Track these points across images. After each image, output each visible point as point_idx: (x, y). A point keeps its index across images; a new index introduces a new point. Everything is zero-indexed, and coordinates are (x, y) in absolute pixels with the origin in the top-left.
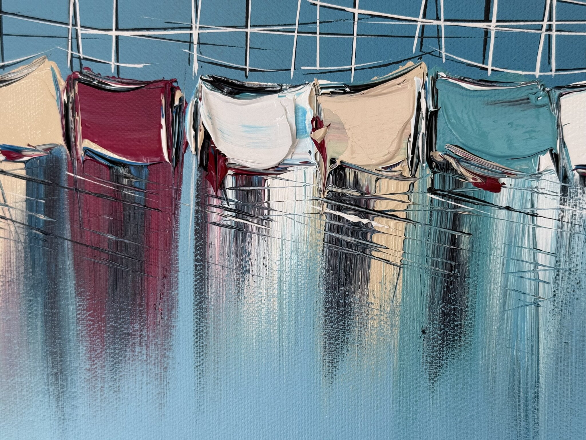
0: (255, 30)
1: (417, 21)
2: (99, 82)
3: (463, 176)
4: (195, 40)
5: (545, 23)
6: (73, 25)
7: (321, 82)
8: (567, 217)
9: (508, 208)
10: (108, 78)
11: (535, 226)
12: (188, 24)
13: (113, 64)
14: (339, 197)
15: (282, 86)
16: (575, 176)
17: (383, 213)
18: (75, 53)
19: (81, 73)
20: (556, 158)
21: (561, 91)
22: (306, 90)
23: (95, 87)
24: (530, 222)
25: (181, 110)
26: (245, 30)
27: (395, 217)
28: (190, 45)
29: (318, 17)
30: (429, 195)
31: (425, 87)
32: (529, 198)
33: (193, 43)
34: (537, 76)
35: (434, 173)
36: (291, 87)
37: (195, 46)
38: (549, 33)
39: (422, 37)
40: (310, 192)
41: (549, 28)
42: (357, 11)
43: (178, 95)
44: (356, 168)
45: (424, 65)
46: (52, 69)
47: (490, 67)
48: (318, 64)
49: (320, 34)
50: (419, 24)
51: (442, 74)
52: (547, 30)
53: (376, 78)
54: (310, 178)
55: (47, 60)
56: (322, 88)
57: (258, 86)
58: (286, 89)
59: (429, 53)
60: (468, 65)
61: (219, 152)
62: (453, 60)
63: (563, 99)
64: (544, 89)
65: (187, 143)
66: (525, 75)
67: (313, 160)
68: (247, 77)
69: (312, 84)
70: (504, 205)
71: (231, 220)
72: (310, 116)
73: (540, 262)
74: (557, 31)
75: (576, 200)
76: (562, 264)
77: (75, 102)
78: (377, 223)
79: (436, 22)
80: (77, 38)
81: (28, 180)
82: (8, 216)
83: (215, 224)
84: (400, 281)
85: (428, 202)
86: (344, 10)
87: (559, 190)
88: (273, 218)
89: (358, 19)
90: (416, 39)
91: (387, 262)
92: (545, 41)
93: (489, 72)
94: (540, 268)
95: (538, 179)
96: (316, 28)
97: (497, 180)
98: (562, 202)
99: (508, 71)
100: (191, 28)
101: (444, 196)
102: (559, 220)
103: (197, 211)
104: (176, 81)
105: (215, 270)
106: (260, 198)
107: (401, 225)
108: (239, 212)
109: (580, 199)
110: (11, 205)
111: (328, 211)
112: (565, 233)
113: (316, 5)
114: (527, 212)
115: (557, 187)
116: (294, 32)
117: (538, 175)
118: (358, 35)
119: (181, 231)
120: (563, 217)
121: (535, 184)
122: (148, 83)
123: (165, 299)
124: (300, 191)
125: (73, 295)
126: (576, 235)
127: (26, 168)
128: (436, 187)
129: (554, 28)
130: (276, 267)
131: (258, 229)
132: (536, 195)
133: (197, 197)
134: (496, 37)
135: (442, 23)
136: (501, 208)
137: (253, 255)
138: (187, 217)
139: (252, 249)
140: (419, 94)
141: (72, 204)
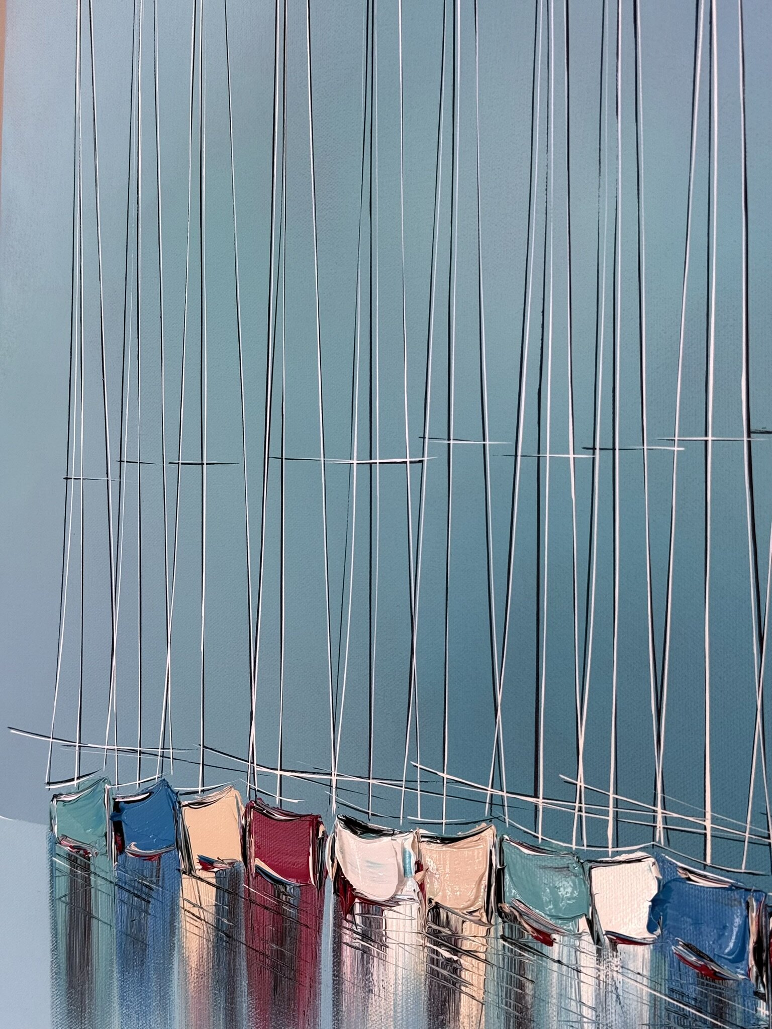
0: (375, 782)
1: (487, 790)
2: (267, 811)
3: (524, 929)
4: (334, 785)
5: (577, 805)
6: (251, 763)
7: (422, 831)
8: (602, 977)
9: (559, 962)
10: (274, 808)
11: (580, 982)
12: (328, 771)
13: (278, 798)
14: (436, 933)
15: (394, 831)
16: (606, 940)
17: (469, 953)
18: (252, 786)
19: (256, 802)
20: (591, 923)
21: (592, 864)
22: (410, 837)
23: (264, 814)
24: (576, 977)
25: (323, 841)
26: (368, 781)
27: (477, 958)
28: (330, 788)
29: (419, 777)
30: (501, 941)
31: (494, 845)
32: (574, 955)
33: (332, 787)
34: (574, 849)
35: (504, 922)
36: (401, 833)
37: (334, 790)
38: (580, 813)
39: (491, 804)
40: (415, 925)
41: (580, 810)
42: (445, 776)
43: (322, 829)
44: (448, 910)
45: (493, 827)
46: (236, 796)
47: (540, 836)
48: (419, 816)
49: (420, 791)
50: (489, 793)
51: (506, 837)
52: (579, 811)
53: (460, 833)
54: (415, 913)
55: (233, 789)
56: (422, 837)
57: (377, 829)
58: (396, 834)
59: (497, 818)
60: (525, 832)
61: (348, 881)
62: (514, 826)
63: (593, 871)
64: (579, 861)
65: (327, 873)
66: (565, 847)
67: (416, 898)
68: (369, 820)
69: (415, 832)
70: (556, 959)
71: (358, 943)
72: (413, 860)
73: (584, 1014)
74: (586, 812)
75: (608, 962)
76: (601, 1018)
77: (250, 826)
78: (465, 961)
79: (500, 793)
80: (254, 773)
81: (218, 888)
82: (202, 918)
83: (347, 944)
84: (483, 1017)
85: (500, 948)
86: (436, 774)
87: (595, 952)
88: (390, 945)
89: (447, 783)
90: (487, 805)
91: (473, 997)
92: (577, 820)
93: (540, 840)
94: (585, 1020)
95: (579, 939)
96: (417, 786)
97: (549, 936)
98: (598, 962)
99: (553, 841)
100: (331, 775)
101: (512, 944)
102: (597, 978)
103: (334, 931)
104: (320, 817)
105: (347, 986)
106: (380, 927)
107: (482, 965)
108: (365, 936)
109: (611, 962)
110: (205, 908)
111: (428, 944)
112: (601, 991)
113: (417, 767)
114: (573, 967)
115: (593, 948)
116: (402, 787)
117: (579, 936)
118: (447, 796)
119: (323, 947)
120: (599, 976)
121: (577, 943)
122: (301, 816)
123: (311, 1007)
124: (408, 923)
125: (246, 994)
126: (610, 994)
127: (216, 878)
128: (507, 935)
129: (584, 810)
130: (391, 989)
131: (378, 953)
132: (578, 952)
133: (335, 918)
134: (543, 812)
135: (505, 794)
136: (554, 961)
137: (375, 977)
138: (327, 935)
139: (374, 971)
140: (491, 852)
141: (247, 912)
